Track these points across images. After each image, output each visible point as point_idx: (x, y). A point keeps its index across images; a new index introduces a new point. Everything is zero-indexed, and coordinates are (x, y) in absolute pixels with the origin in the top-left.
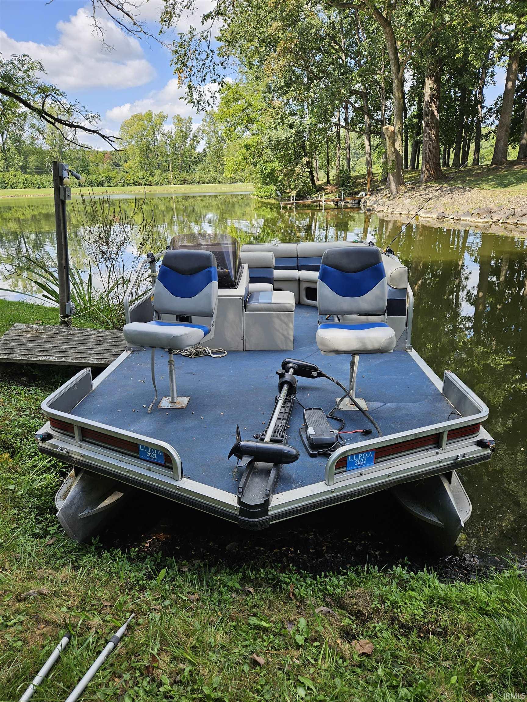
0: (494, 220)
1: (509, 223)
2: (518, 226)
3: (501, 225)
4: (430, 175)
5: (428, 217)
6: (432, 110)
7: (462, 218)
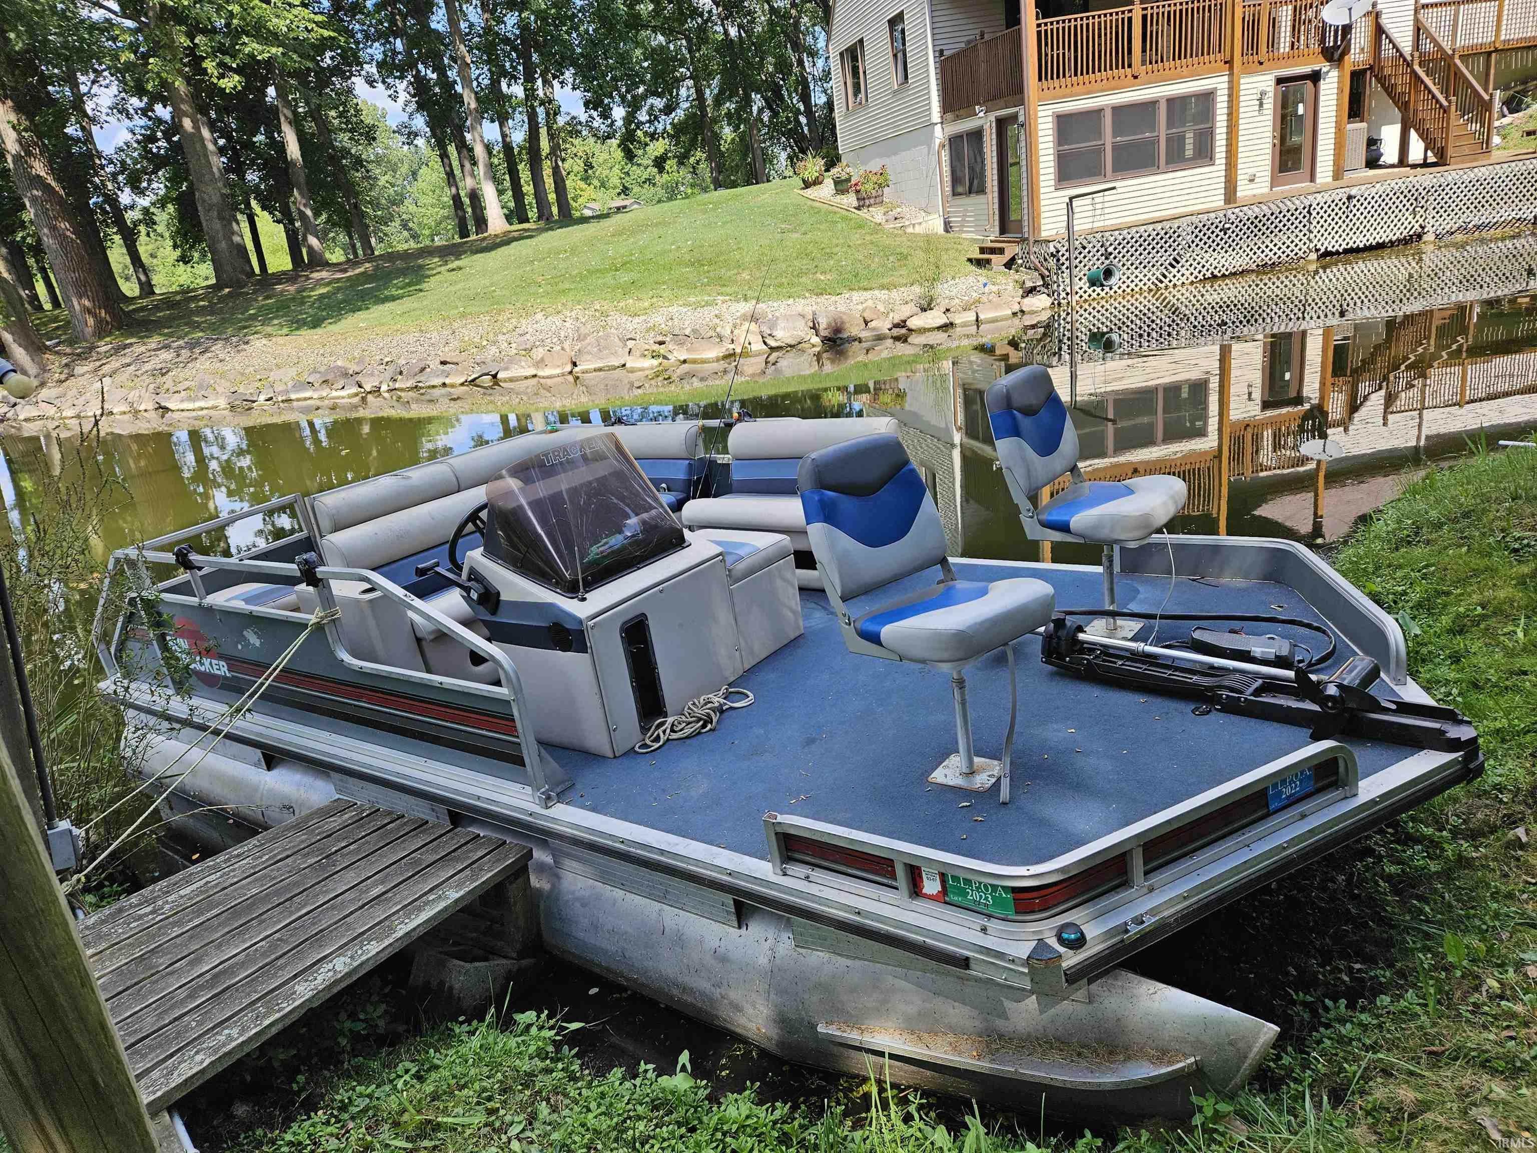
0: (368, 388)
1: (402, 390)
2: (422, 391)
3: (386, 395)
4: (99, 322)
5: (202, 409)
6: (39, 176)
7: (293, 396)
